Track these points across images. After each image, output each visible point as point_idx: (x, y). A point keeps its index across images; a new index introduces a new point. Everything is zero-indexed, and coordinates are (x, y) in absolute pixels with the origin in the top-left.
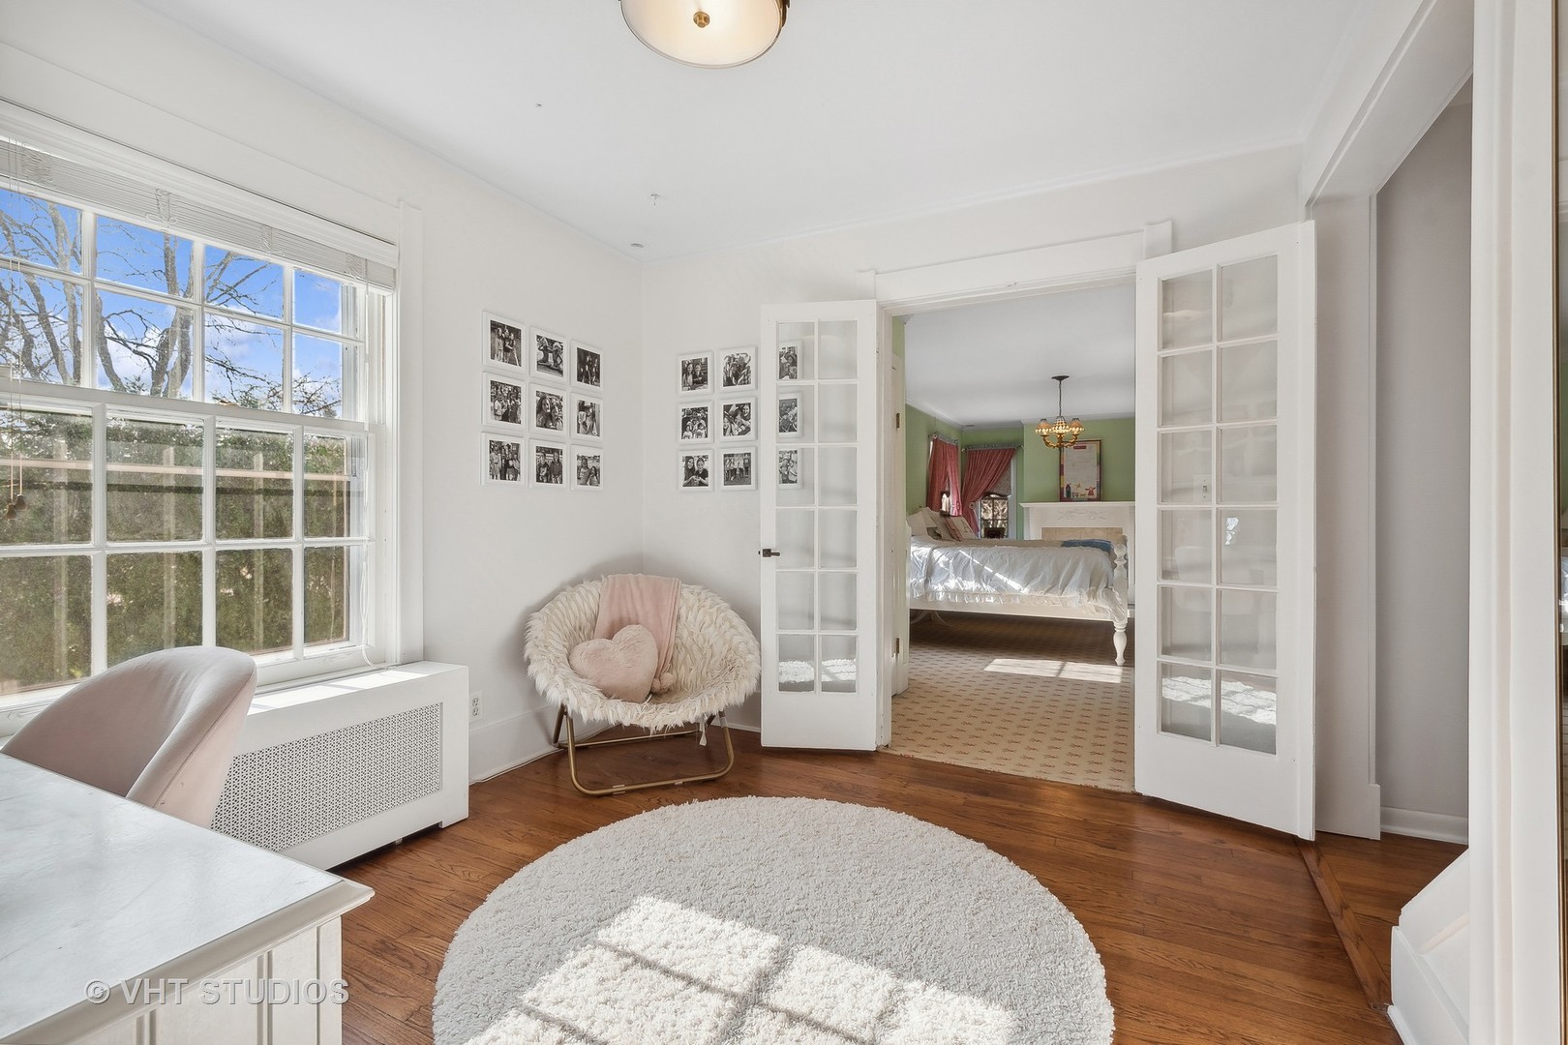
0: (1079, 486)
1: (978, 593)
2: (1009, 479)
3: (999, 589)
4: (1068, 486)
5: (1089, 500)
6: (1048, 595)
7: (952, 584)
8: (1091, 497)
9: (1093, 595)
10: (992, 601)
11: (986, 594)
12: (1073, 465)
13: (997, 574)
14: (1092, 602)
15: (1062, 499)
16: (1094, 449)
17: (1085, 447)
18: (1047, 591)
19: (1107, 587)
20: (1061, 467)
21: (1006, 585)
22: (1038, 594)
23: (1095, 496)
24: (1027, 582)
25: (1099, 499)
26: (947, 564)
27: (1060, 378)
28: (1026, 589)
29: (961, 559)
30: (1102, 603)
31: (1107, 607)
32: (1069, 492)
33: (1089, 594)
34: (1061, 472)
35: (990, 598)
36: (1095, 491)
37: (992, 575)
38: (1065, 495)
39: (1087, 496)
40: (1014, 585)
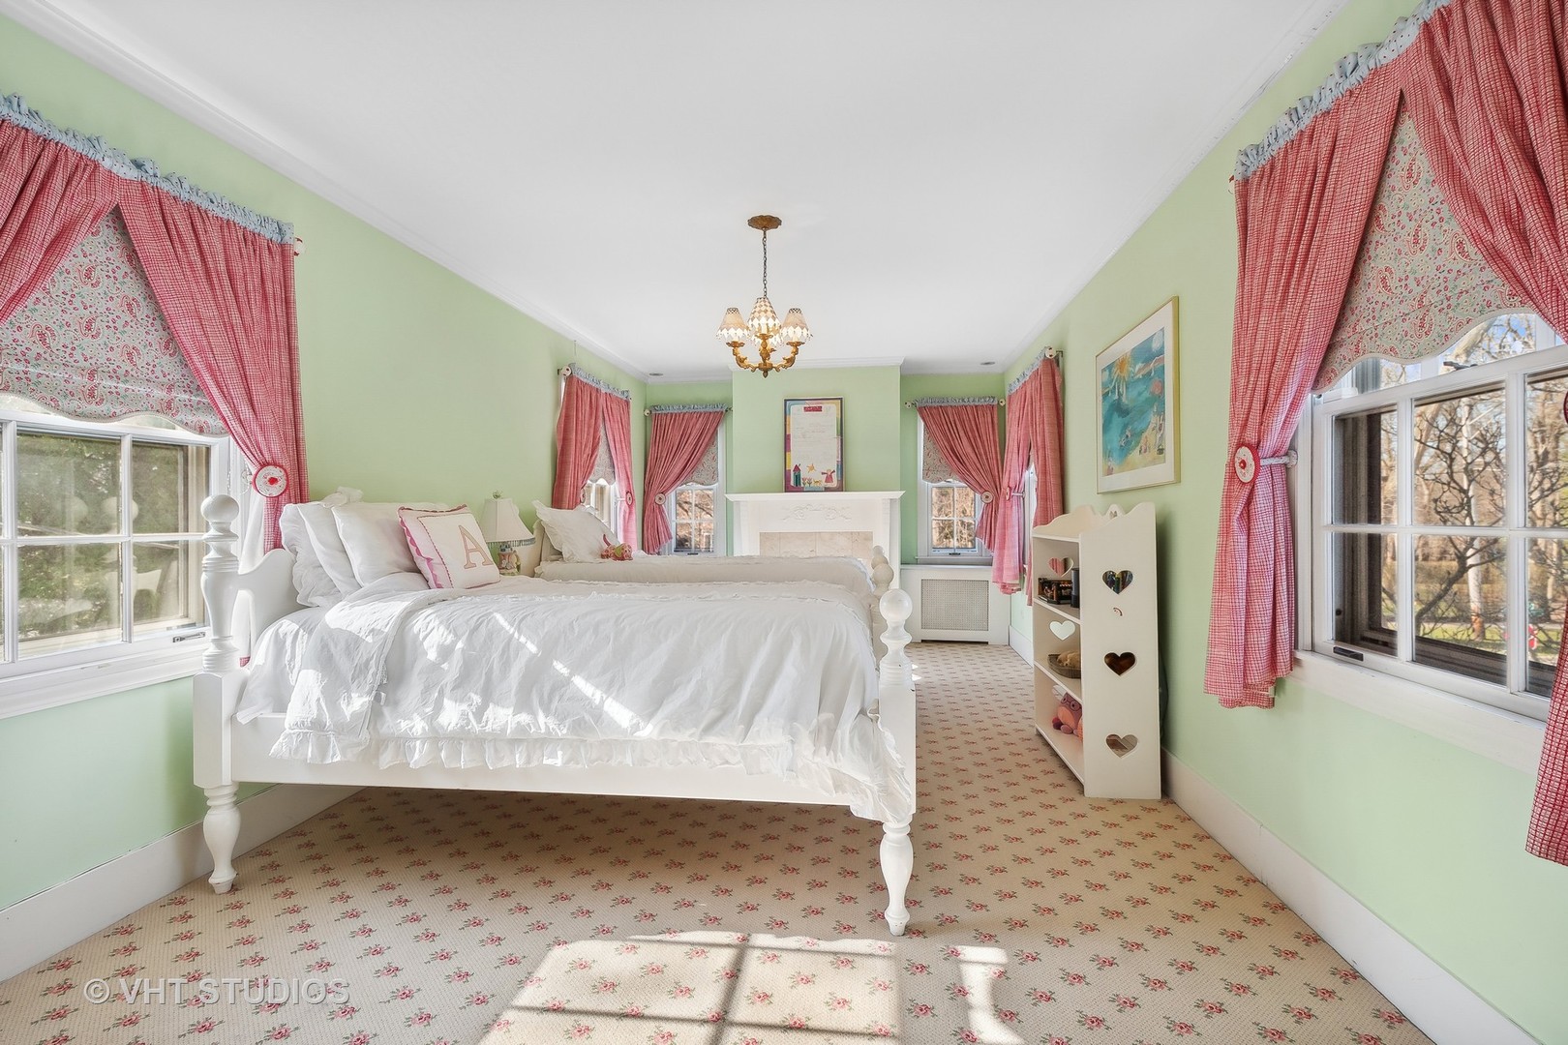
0: (812, 468)
1: (519, 739)
2: (715, 459)
3: (579, 726)
4: (797, 468)
5: (827, 490)
6: (711, 739)
7: (451, 715)
8: (829, 485)
9: (826, 736)
10: (558, 761)
11: (544, 742)
12: (804, 437)
13: (579, 681)
14: (824, 760)
15: (788, 489)
16: (831, 410)
17: (819, 409)
18: (708, 729)
19: (862, 712)
20: (787, 438)
21: (598, 714)
22: (683, 737)
23: (834, 484)
24: (652, 704)
25: (840, 489)
26: (445, 652)
27: (766, 223)
28: (650, 727)
29: (490, 636)
30: (852, 766)
31: (864, 779)
32: (798, 478)
33: (816, 734)
34: (787, 447)
35: (553, 755)
36: (834, 476)
37: (568, 681)
38: (793, 483)
39: (824, 484)
40: (619, 713)
